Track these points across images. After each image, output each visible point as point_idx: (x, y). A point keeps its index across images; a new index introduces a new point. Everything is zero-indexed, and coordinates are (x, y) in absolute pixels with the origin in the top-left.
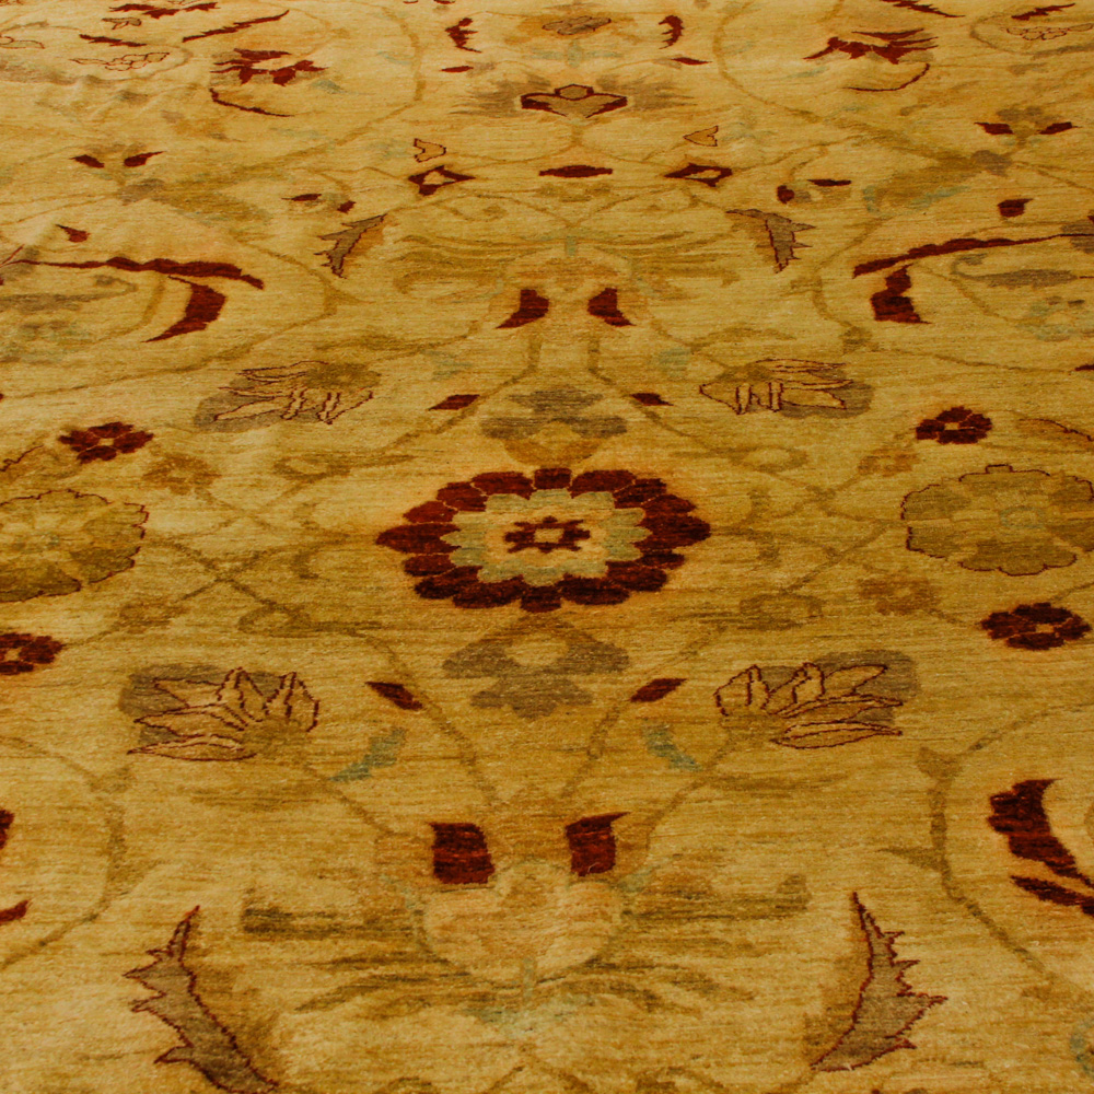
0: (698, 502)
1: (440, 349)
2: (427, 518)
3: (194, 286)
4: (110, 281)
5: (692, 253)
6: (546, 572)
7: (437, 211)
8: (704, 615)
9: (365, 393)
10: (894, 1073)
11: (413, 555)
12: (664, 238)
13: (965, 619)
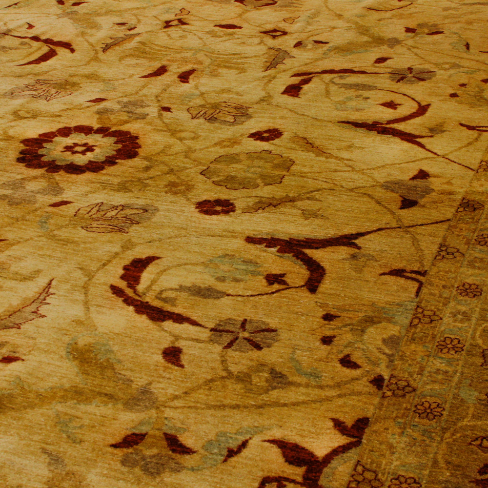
0: (143, 146)
1: (111, 82)
2: (46, 137)
3: (51, 49)
4: (25, 44)
5: (238, 61)
6: (66, 160)
7: (163, 34)
8: (103, 183)
9: (70, 93)
10: (5, 335)
11: (28, 148)
12: (234, 54)
13: (193, 200)
